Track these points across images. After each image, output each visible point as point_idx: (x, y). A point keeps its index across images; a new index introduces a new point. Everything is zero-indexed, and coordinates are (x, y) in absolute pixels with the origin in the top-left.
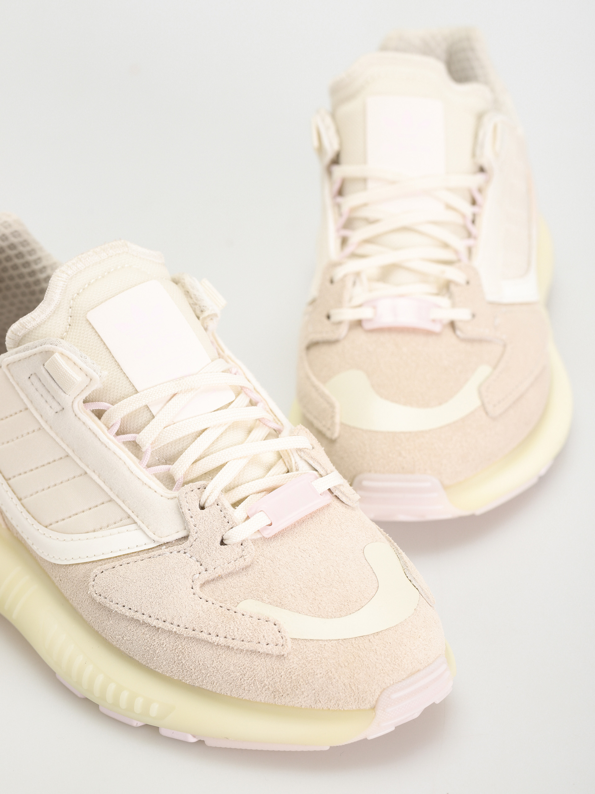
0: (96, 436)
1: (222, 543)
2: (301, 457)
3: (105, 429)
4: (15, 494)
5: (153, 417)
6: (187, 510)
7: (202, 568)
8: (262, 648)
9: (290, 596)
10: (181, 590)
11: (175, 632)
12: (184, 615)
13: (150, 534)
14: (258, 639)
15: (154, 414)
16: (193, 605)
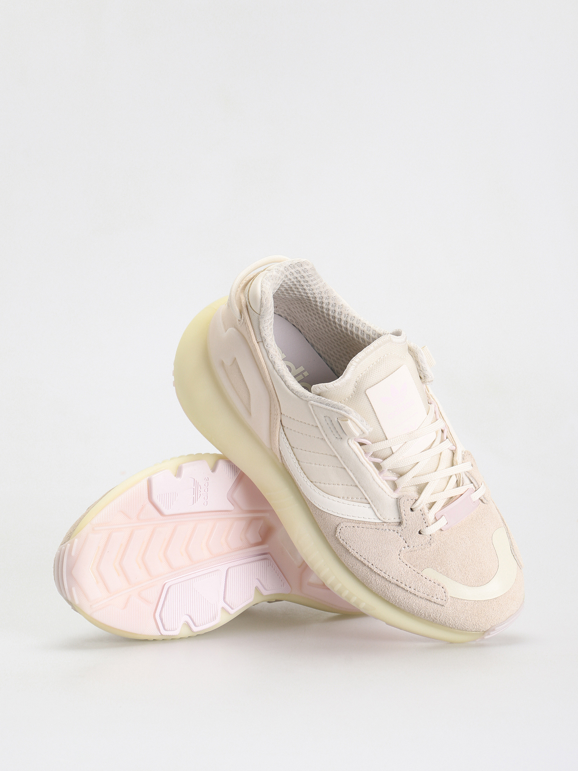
0: (358, 457)
1: (420, 533)
2: (466, 475)
3: (363, 454)
4: (288, 441)
5: (393, 453)
6: (403, 511)
7: (407, 545)
8: (434, 599)
9: (452, 570)
10: (393, 555)
11: (387, 579)
12: (393, 571)
13: (378, 515)
14: (433, 595)
15: (394, 452)
16: (399, 566)
